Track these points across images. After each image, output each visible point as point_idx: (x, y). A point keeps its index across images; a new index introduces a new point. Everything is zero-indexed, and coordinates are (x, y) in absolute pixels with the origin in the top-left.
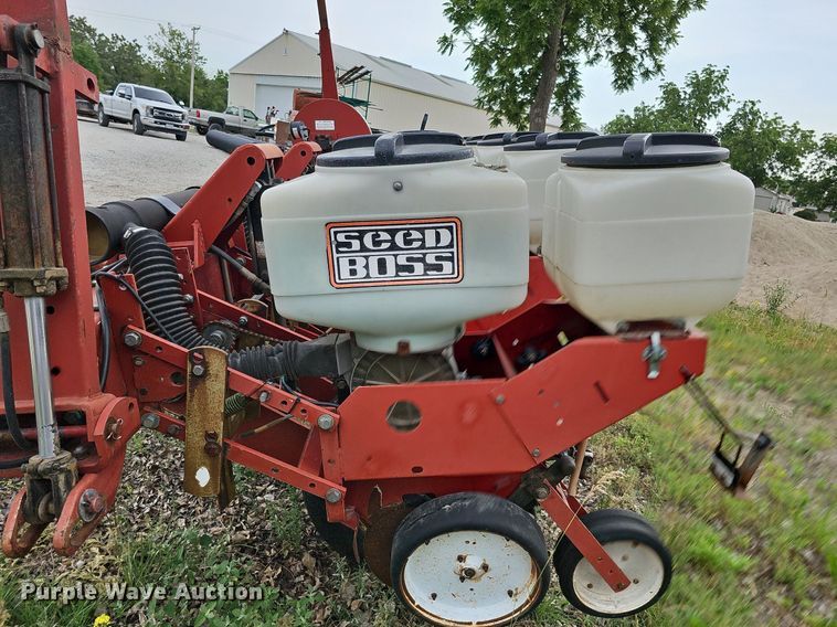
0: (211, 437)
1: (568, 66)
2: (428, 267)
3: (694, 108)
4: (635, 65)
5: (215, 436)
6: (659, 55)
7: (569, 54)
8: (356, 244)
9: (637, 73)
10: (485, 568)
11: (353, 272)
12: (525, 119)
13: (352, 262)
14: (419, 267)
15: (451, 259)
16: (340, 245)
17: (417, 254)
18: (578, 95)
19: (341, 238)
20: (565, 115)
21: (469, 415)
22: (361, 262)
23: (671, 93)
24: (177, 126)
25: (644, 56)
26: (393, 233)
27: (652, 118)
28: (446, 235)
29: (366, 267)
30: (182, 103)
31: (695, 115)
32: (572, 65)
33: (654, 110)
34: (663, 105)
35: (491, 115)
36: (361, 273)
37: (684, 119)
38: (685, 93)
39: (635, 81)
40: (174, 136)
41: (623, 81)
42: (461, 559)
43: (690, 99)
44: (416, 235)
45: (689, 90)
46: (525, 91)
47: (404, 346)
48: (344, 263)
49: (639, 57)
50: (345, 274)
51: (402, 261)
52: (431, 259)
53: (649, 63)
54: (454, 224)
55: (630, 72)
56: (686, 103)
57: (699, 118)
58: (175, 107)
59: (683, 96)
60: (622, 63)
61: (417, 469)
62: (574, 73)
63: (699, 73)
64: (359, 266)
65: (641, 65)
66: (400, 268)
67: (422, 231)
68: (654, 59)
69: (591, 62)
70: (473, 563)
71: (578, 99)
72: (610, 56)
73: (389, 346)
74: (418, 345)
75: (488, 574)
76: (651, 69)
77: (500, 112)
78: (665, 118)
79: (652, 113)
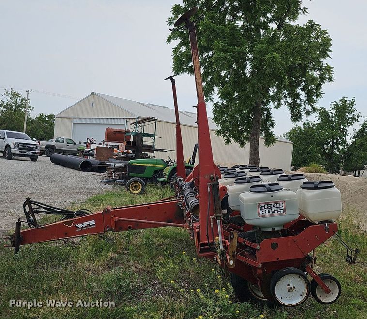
0: (234, 252)
1: (265, 111)
2: (278, 211)
3: (338, 122)
4: (301, 108)
5: (235, 252)
6: (313, 103)
7: (265, 105)
8: (263, 208)
9: (303, 113)
10: (294, 287)
11: (263, 213)
12: (244, 138)
13: (263, 211)
14: (276, 211)
15: (283, 209)
16: (260, 208)
17: (276, 209)
18: (272, 125)
19: (261, 206)
20: (266, 136)
21: (289, 244)
22: (264, 211)
23: (324, 114)
24: (33, 153)
25: (306, 104)
26: (271, 205)
27: (314, 128)
28: (281, 204)
29: (266, 212)
30: (34, 139)
31: (340, 126)
32: (268, 110)
33: (315, 123)
34: (320, 120)
35: (225, 138)
36: (265, 213)
37: (333, 128)
38: (332, 113)
39: (302, 117)
40: (29, 159)
41: (296, 117)
42: (288, 285)
43: (335, 116)
44: (275, 205)
45: (334, 112)
46: (242, 125)
47: (273, 229)
48: (261, 211)
49: (302, 104)
50: (261, 214)
51: (273, 210)
52: (279, 210)
53: (309, 108)
54: (283, 202)
55: (299, 112)
56: (333, 119)
57: (342, 127)
58: (31, 142)
59: (331, 115)
60: (294, 107)
61: (278, 259)
62: (269, 115)
63: (338, 101)
64: (264, 212)
65: (304, 109)
66: (272, 212)
67: (277, 204)
68: (311, 105)
69: (277, 107)
70: (291, 286)
71: (273, 127)
72: (287, 104)
73: (270, 230)
74: (276, 229)
75: (295, 290)
76: (310, 110)
77: (230, 136)
78: (322, 128)
79: (314, 126)
